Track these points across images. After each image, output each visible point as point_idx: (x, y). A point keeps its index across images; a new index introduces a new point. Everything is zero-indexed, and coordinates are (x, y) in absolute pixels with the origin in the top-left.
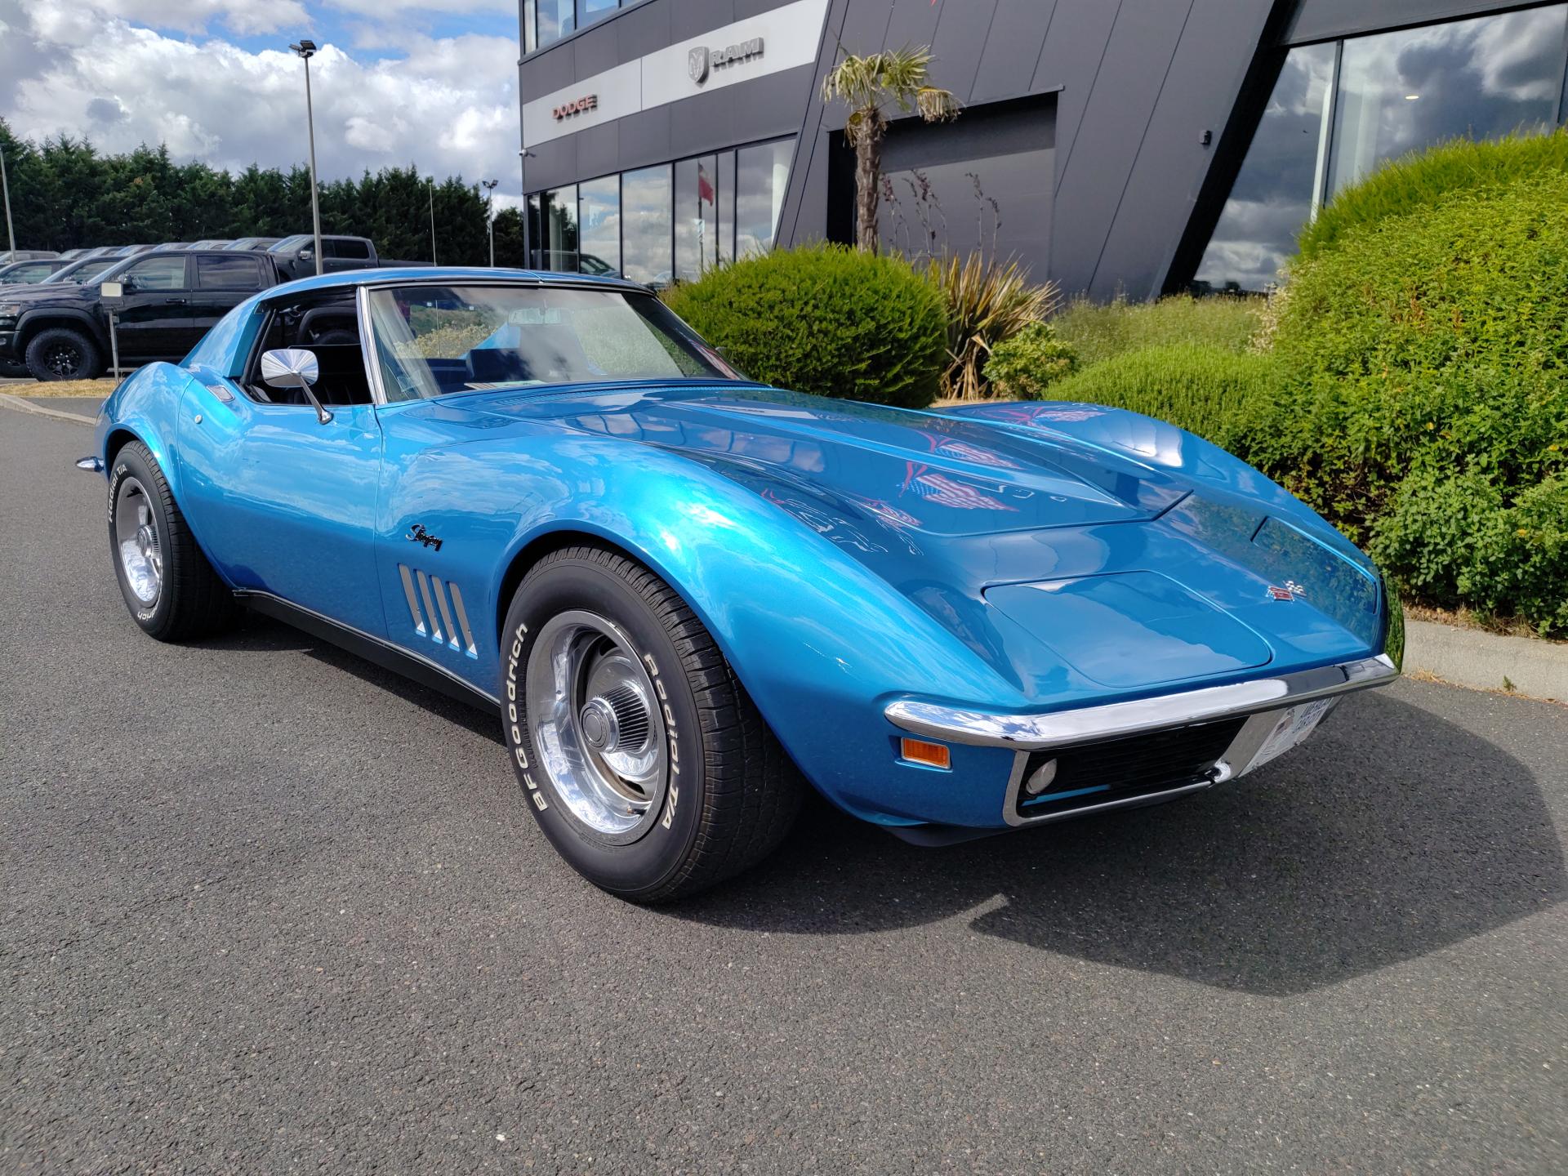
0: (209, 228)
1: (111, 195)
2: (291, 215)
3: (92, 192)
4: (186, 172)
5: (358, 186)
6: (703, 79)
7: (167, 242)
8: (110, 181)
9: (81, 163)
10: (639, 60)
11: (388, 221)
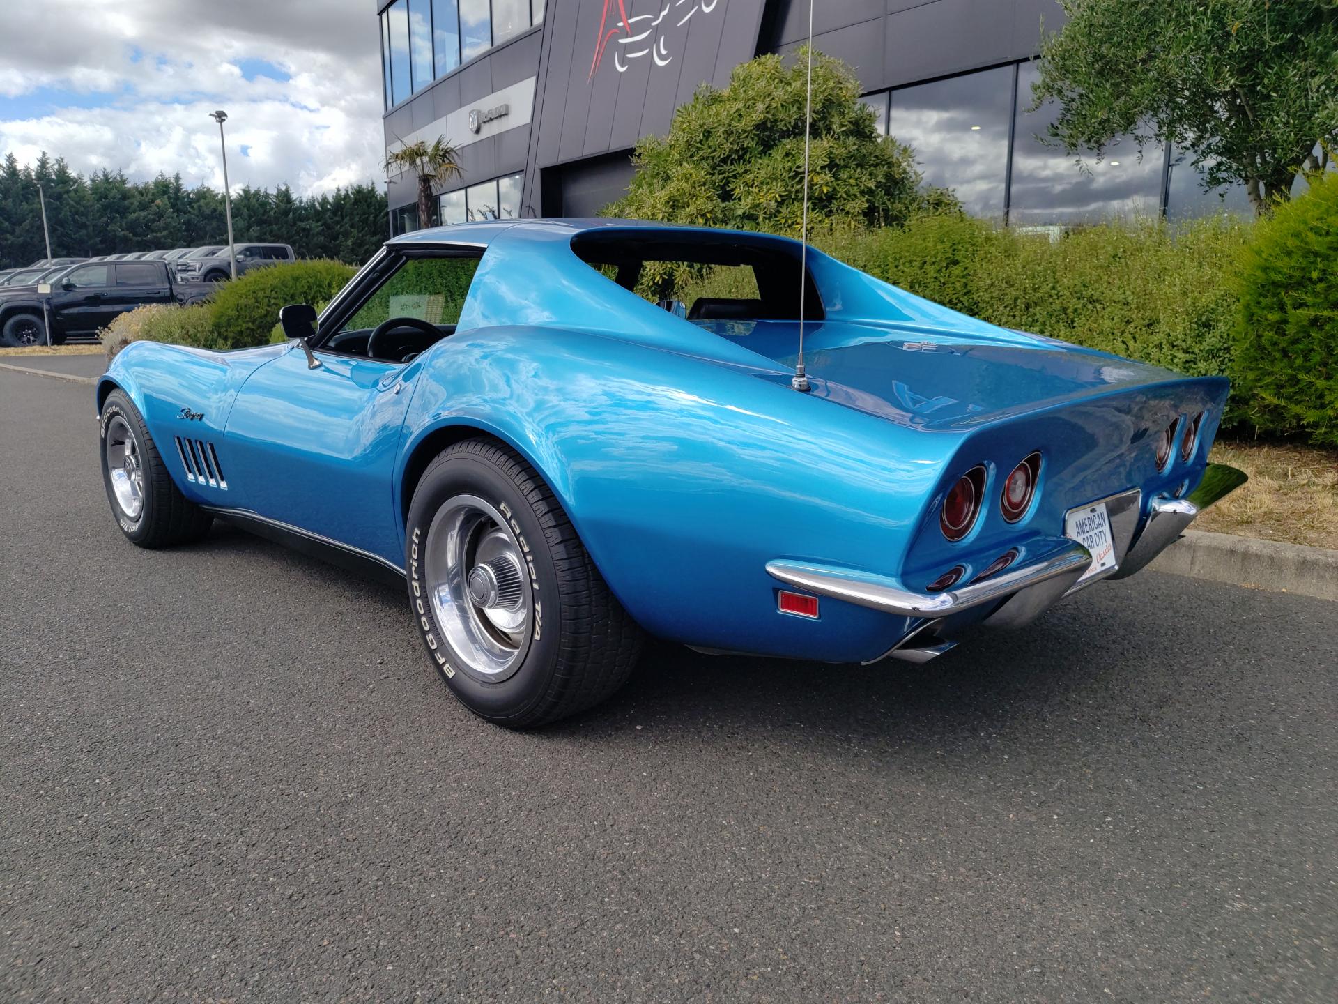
0: (212, 237)
1: (136, 214)
2: (276, 224)
3: (123, 212)
4: (195, 194)
5: (331, 200)
6: (478, 131)
7: (180, 247)
8: (136, 203)
9: (115, 191)
10: (444, 118)
11: (352, 226)
